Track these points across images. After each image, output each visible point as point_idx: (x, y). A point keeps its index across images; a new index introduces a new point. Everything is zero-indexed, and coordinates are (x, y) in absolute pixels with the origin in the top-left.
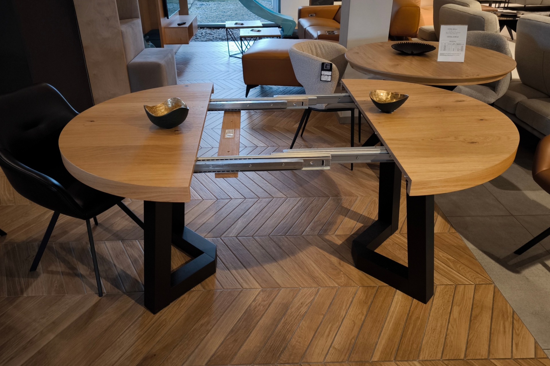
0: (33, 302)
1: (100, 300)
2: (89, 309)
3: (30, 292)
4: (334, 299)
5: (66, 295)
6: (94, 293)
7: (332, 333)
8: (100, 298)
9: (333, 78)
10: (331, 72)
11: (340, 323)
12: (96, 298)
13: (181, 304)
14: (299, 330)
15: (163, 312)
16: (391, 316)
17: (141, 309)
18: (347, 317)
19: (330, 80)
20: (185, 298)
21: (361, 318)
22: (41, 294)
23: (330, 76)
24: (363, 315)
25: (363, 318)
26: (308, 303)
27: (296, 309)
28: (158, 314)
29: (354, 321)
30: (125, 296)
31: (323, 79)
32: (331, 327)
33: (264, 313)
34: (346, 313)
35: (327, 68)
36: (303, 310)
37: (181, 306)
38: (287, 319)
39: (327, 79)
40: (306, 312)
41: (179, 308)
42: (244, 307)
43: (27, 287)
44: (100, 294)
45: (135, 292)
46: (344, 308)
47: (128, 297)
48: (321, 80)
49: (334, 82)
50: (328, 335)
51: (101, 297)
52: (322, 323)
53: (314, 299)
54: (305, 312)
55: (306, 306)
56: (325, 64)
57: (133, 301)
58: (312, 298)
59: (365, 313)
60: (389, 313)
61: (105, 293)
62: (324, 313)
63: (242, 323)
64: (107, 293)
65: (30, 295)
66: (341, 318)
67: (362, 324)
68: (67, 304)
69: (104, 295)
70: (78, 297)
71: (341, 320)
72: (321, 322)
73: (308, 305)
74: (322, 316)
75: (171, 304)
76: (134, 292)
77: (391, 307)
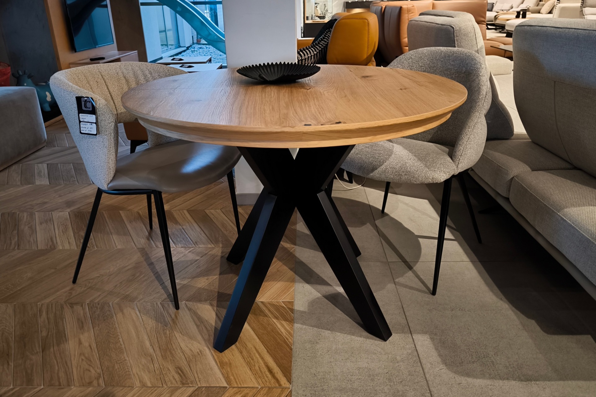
9: (103, 129)
10: (94, 116)
19: (95, 133)
23: (95, 125)
31: (85, 129)
35: (87, 108)
39: (91, 131)
48: (81, 133)
49: (106, 136)
56: (82, 99)
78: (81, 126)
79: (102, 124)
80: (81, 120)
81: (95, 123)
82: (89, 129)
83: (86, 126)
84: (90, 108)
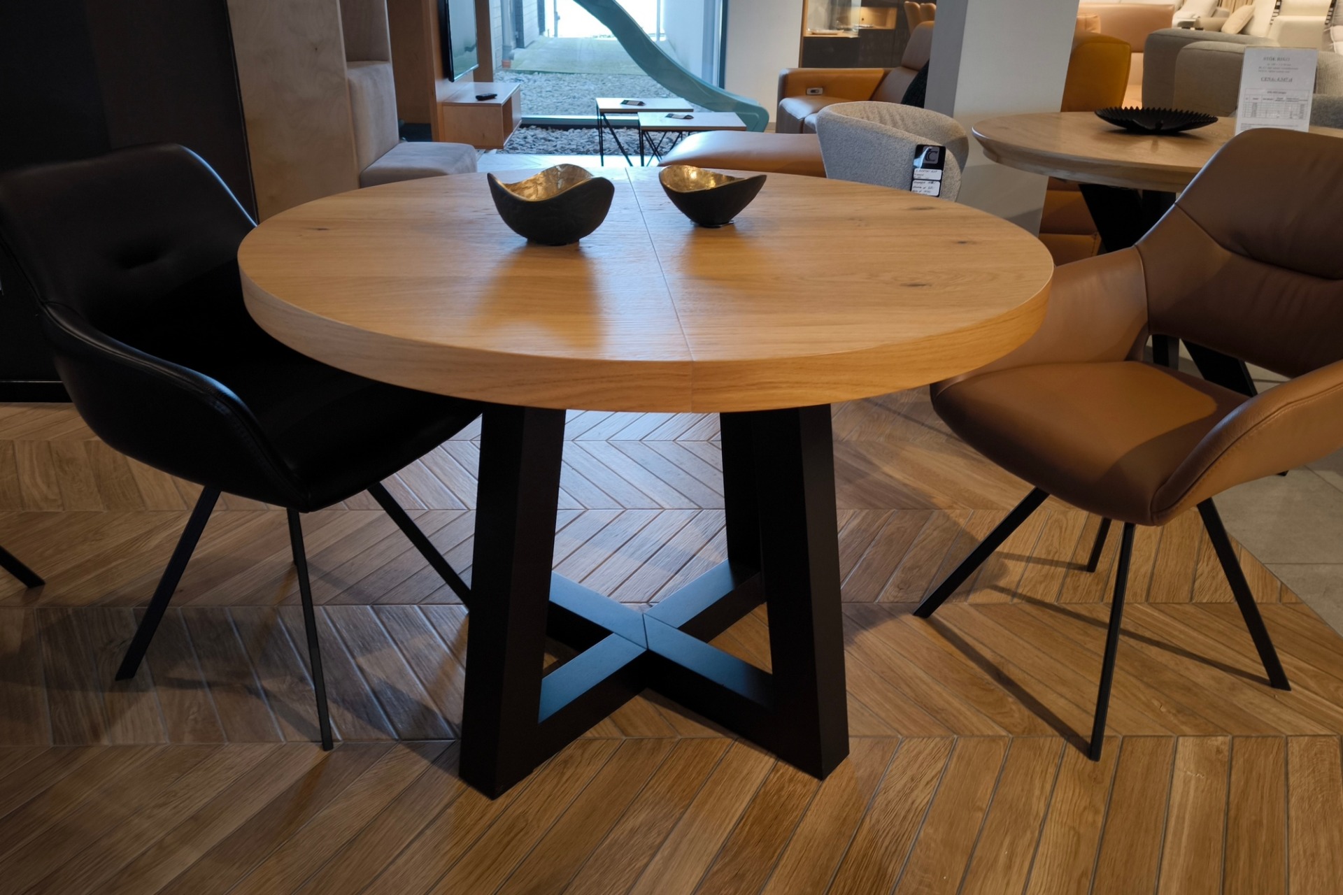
0: (128, 763)
1: (327, 758)
2: (297, 781)
3: (119, 734)
4: (1003, 768)
5: (226, 744)
6: (306, 739)
7: (1018, 861)
8: (326, 753)
9: (946, 189)
10: (940, 172)
11: (1037, 834)
12: (314, 754)
13: (563, 774)
14: (919, 851)
15: (515, 794)
16: (1178, 817)
17: (450, 784)
18: (1051, 819)
19: (937, 194)
20: (571, 757)
21: (1094, 821)
22: (152, 741)
23: (939, 183)
24: (1097, 812)
25: (1100, 820)
26: (931, 776)
27: (901, 794)
28: (502, 801)
29: (1074, 829)
30: (401, 749)
31: (918, 190)
32: (1012, 844)
33: (810, 804)
34: (1048, 806)
36: (921, 797)
37: (565, 779)
38: (878, 821)
39: (929, 192)
40: (930, 803)
41: (560, 786)
42: (748, 786)
43: (110, 721)
44: (327, 742)
45: (427, 739)
46: (1037, 792)
47: (408, 750)
50: (1009, 867)
51: (328, 752)
52: (985, 833)
53: (946, 768)
54: (928, 802)
55: (929, 786)
56: (924, 149)
57: (424, 763)
58: (940, 764)
59: (1102, 809)
60: (1170, 808)
61: (338, 741)
62: (984, 806)
63: (750, 828)
64: (344, 739)
65: (120, 741)
66: (1035, 819)
67: (1102, 838)
68: (232, 768)
69: (335, 744)
70: (262, 751)
71: (1038, 827)
72: (980, 832)
73: (933, 783)
74: (980, 815)
75: (535, 772)
76: (422, 739)
77: (1173, 794)
78: (914, 185)
79: (947, 182)
80: (915, 176)
81: (940, 181)
82: (926, 189)
83: (923, 186)
84: (934, 161)
